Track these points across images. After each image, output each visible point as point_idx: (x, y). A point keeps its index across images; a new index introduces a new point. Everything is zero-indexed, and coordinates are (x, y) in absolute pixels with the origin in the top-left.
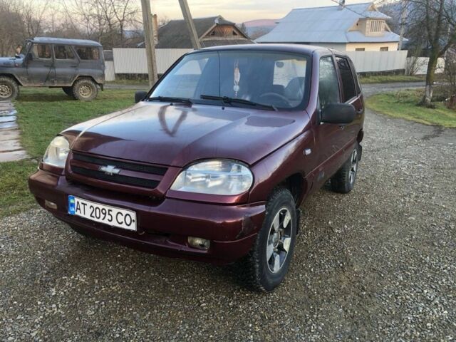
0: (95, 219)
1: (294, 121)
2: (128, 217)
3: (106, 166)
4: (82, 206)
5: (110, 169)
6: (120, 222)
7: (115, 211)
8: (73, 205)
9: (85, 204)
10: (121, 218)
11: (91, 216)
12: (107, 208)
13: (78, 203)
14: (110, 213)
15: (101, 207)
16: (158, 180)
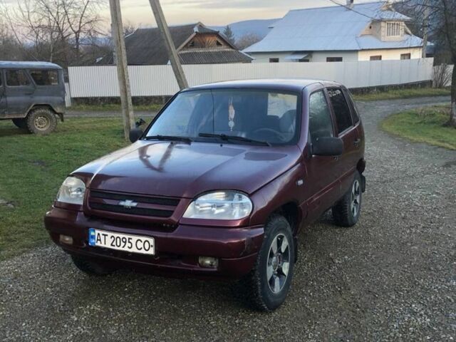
0: (116, 248)
1: (286, 155)
2: (147, 243)
3: (124, 200)
4: (102, 238)
5: (128, 203)
6: (139, 248)
7: (135, 238)
8: (93, 237)
9: (105, 235)
10: (140, 245)
11: (112, 245)
12: (127, 237)
13: (99, 234)
14: (130, 241)
15: (121, 236)
16: (172, 209)
